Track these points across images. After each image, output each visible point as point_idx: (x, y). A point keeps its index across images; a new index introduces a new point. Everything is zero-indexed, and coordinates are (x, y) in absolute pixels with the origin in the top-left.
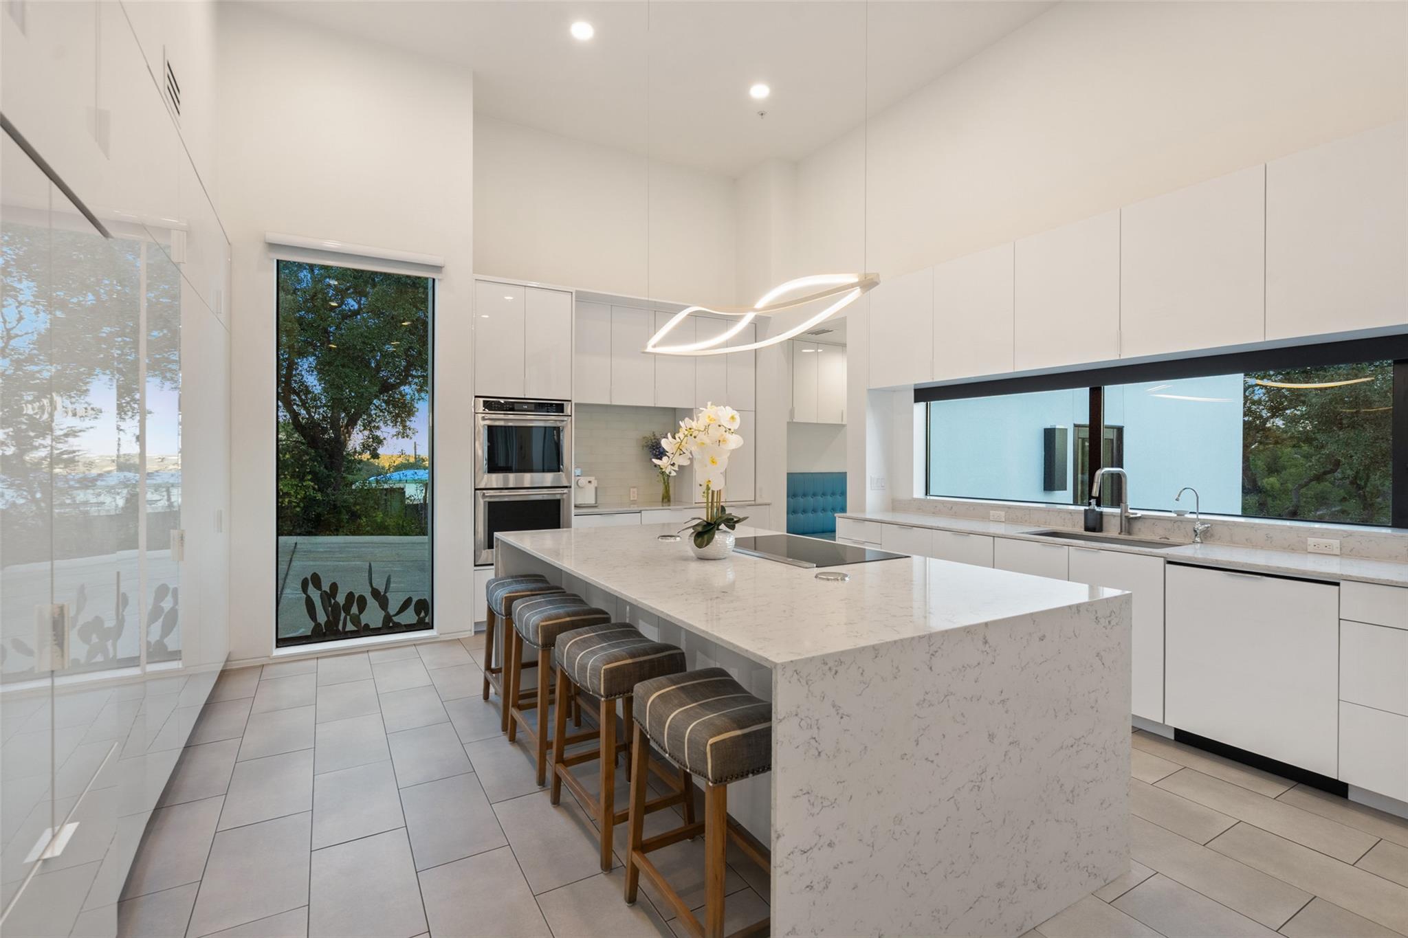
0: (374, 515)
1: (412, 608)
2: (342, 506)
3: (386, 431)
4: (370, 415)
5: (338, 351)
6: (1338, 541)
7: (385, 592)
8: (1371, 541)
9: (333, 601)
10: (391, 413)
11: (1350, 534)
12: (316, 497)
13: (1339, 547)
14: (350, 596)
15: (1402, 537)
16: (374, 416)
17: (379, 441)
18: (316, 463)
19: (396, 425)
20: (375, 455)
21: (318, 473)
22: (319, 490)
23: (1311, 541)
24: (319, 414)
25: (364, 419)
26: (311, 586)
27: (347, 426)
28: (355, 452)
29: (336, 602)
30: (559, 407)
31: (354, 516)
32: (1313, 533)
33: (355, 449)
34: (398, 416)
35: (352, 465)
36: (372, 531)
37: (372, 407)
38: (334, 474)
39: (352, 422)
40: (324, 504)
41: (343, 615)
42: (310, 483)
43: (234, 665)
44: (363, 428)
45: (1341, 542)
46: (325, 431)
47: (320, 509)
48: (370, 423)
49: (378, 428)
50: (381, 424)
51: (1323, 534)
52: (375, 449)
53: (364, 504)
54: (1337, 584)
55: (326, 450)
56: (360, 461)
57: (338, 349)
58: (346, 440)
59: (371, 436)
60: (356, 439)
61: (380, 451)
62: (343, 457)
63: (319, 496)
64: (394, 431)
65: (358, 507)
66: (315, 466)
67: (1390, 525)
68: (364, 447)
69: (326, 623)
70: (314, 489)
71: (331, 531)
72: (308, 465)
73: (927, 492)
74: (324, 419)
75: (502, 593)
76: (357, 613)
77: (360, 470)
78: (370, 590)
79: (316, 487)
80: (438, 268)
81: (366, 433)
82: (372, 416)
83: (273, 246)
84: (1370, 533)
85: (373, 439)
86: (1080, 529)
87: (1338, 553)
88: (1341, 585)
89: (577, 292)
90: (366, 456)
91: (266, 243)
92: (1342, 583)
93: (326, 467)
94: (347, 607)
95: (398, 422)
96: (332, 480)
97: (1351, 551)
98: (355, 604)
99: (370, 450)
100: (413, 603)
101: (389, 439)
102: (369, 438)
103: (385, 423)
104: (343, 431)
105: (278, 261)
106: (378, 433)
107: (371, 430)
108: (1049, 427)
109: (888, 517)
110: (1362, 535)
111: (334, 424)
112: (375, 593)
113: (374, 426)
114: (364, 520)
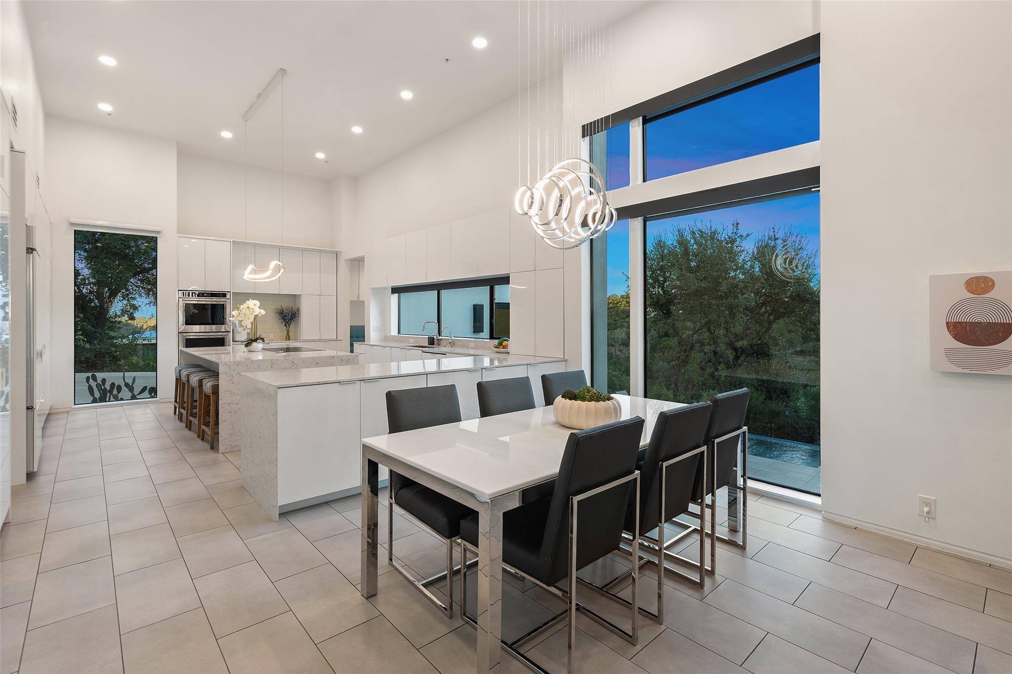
0: (131, 358)
1: (147, 391)
2: (107, 353)
3: (141, 301)
4: (127, 290)
5: (102, 248)
6: (474, 344)
7: (132, 384)
9: (103, 387)
10: (144, 288)
12: (85, 346)
14: (113, 385)
16: (131, 290)
17: (135, 308)
18: (85, 323)
19: (149, 297)
20: (132, 318)
21: (87, 330)
22: (88, 341)
23: (470, 344)
24: (87, 289)
25: (123, 293)
26: (91, 380)
27: (109, 297)
28: (116, 316)
29: (105, 388)
30: (224, 295)
31: (115, 359)
33: (116, 313)
34: (149, 290)
35: (114, 325)
36: (128, 369)
37: (129, 284)
38: (99, 330)
39: (113, 294)
40: (92, 351)
41: (108, 394)
42: (81, 337)
43: (54, 411)
44: (122, 299)
46: (91, 301)
47: (88, 355)
48: (128, 295)
49: (134, 299)
50: (137, 296)
52: (132, 314)
53: (123, 351)
54: (445, 354)
55: (93, 314)
56: (120, 322)
57: (102, 247)
58: (108, 307)
59: (128, 304)
60: (117, 306)
61: (136, 315)
62: (107, 320)
63: (88, 346)
64: (147, 301)
65: (118, 353)
66: (85, 325)
68: (123, 312)
69: (99, 397)
70: (84, 341)
71: (97, 369)
72: (79, 324)
73: (399, 332)
74: (91, 292)
75: (184, 373)
76: (117, 394)
77: (120, 328)
78: (124, 383)
79: (85, 339)
80: (159, 232)
81: (125, 302)
82: (129, 290)
83: (73, 224)
85: (131, 306)
86: (427, 345)
87: (474, 347)
89: (233, 241)
90: (125, 319)
91: (69, 222)
93: (93, 326)
94: (111, 391)
95: (150, 294)
96: (98, 335)
98: (115, 388)
99: (128, 314)
100: (148, 389)
101: (143, 306)
102: (127, 306)
103: (140, 295)
104: (106, 301)
105: (75, 230)
106: (134, 302)
107: (128, 300)
108: (475, 304)
109: (383, 344)
111: (99, 296)
112: (127, 385)
113: (131, 297)
114: (123, 361)
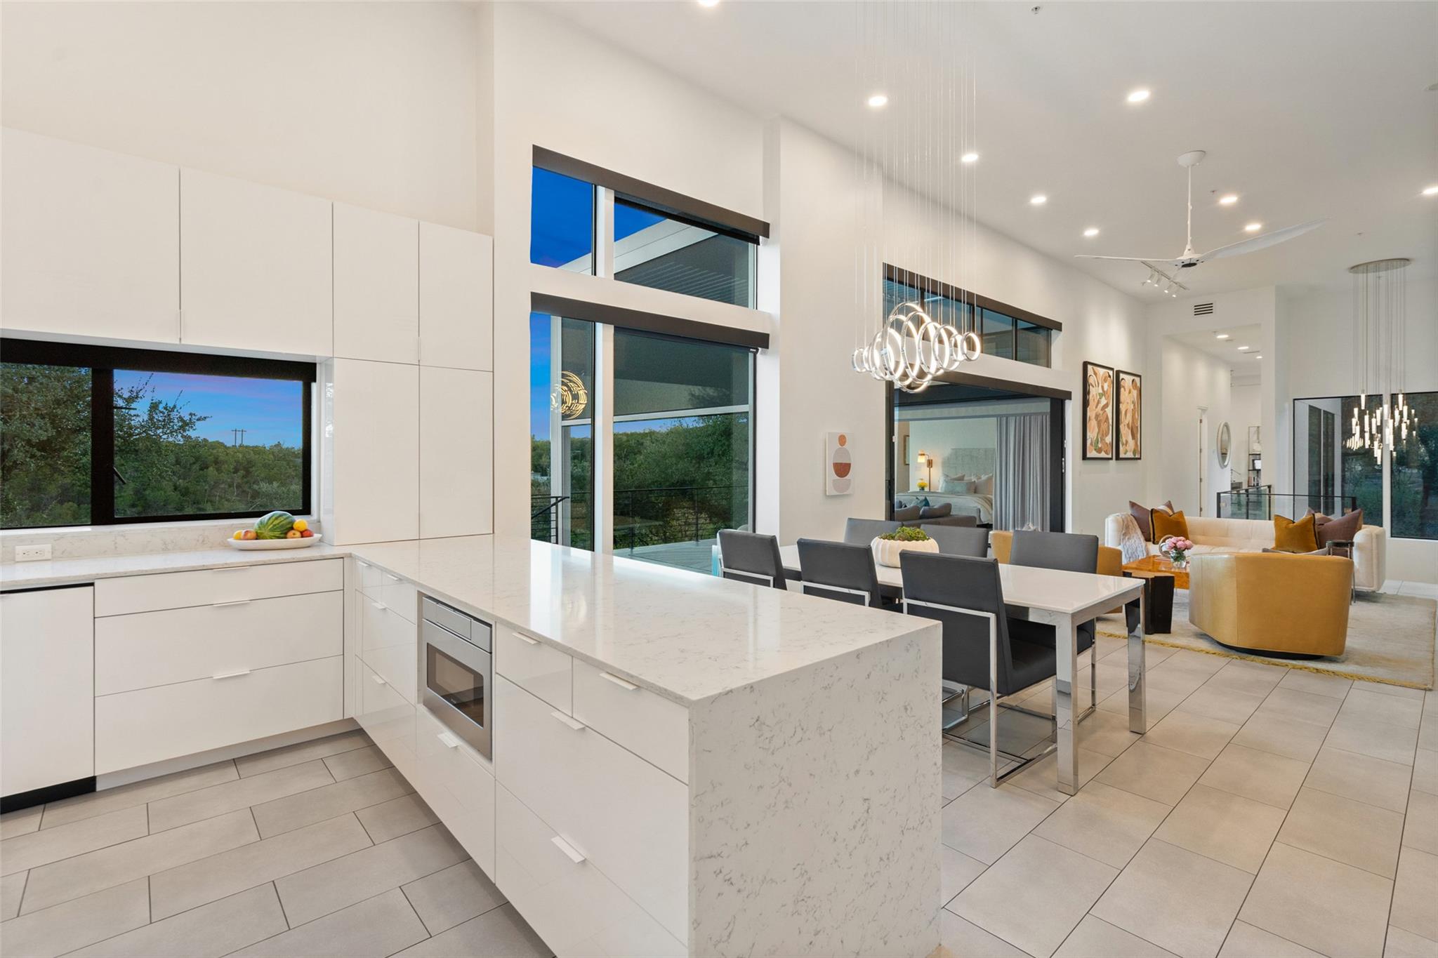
6: (50, 545)
8: (82, 540)
11: (62, 536)
13: (50, 551)
15: (110, 532)
23: (20, 549)
32: (21, 540)
45: (52, 546)
51: (32, 540)
54: (92, 584)
67: (89, 523)
84: (81, 532)
87: (49, 557)
88: (96, 585)
92: (97, 583)
97: (63, 552)
110: (73, 535)
